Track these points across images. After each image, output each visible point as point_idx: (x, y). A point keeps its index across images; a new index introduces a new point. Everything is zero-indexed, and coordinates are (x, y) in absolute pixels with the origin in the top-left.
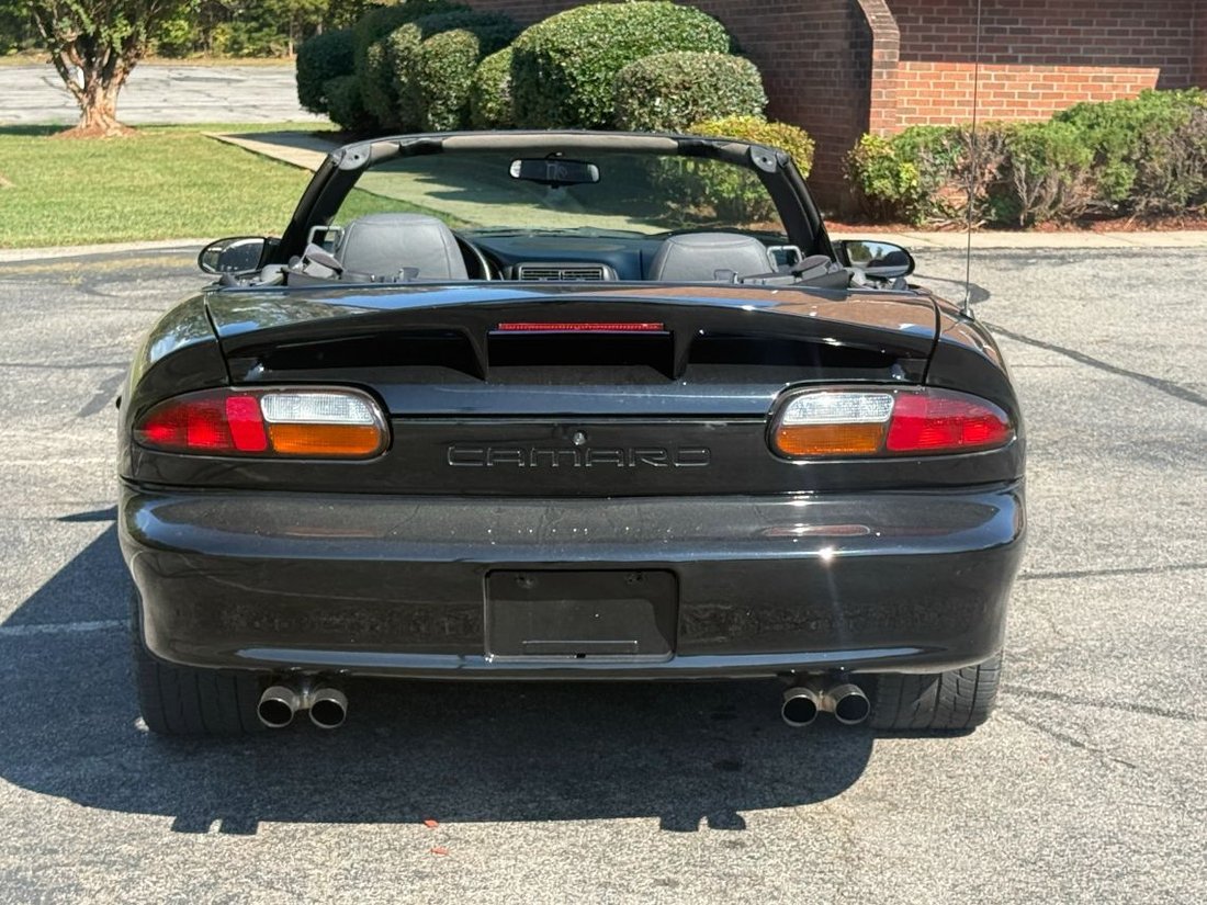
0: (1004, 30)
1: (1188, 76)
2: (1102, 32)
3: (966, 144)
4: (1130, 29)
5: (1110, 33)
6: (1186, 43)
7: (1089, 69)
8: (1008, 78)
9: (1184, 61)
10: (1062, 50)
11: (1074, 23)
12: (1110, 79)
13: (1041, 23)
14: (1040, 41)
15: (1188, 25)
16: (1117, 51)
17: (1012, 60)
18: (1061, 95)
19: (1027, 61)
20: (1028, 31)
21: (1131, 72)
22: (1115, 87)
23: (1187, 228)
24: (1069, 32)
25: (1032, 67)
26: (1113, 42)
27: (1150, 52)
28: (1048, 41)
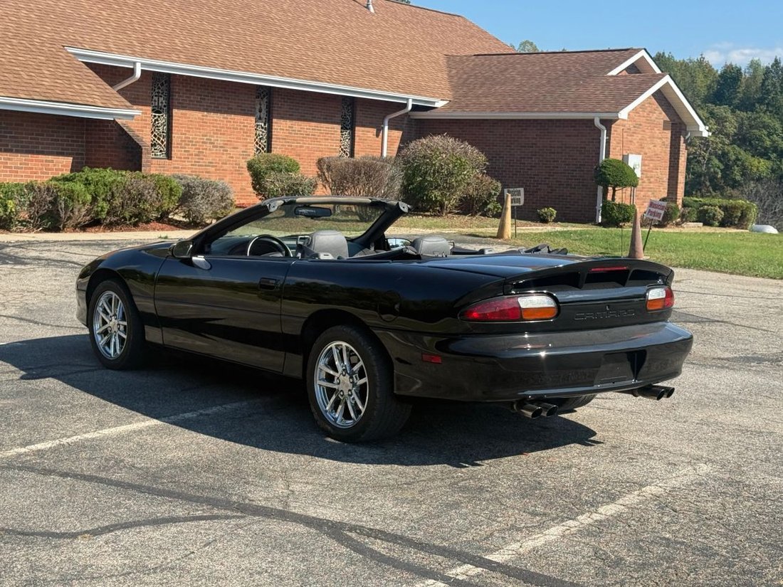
0: (6, 137)
1: (84, 161)
2: (48, 139)
3: (35, 191)
4: (60, 138)
5: (52, 140)
6: (82, 146)
7: (43, 156)
8: (9, 159)
9: (82, 154)
10: (32, 147)
11: (37, 135)
12: (52, 161)
13: (22, 134)
14: (22, 142)
15: (83, 138)
16: (55, 149)
17: (11, 151)
18: (32, 168)
19: (17, 152)
20: (17, 138)
21: (61, 159)
22: (55, 165)
23: (125, 230)
24: (35, 139)
25: (19, 155)
26: (53, 144)
27: (68, 149)
28: (26, 142)
